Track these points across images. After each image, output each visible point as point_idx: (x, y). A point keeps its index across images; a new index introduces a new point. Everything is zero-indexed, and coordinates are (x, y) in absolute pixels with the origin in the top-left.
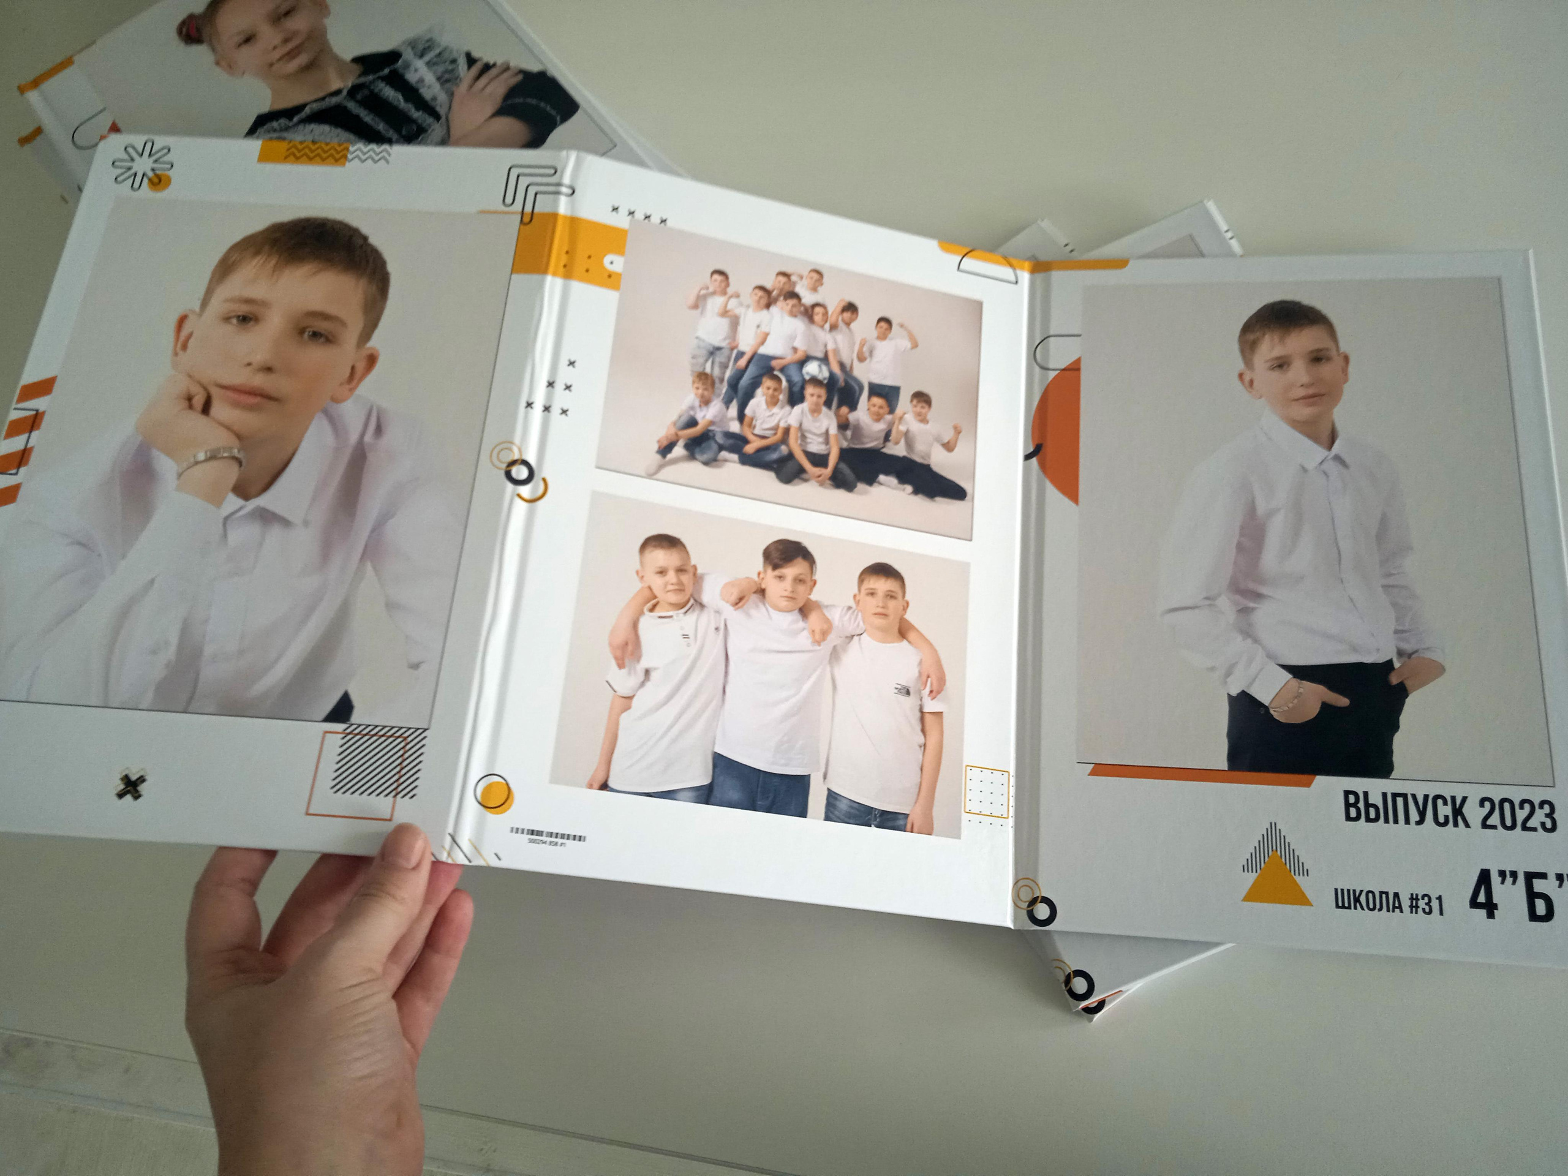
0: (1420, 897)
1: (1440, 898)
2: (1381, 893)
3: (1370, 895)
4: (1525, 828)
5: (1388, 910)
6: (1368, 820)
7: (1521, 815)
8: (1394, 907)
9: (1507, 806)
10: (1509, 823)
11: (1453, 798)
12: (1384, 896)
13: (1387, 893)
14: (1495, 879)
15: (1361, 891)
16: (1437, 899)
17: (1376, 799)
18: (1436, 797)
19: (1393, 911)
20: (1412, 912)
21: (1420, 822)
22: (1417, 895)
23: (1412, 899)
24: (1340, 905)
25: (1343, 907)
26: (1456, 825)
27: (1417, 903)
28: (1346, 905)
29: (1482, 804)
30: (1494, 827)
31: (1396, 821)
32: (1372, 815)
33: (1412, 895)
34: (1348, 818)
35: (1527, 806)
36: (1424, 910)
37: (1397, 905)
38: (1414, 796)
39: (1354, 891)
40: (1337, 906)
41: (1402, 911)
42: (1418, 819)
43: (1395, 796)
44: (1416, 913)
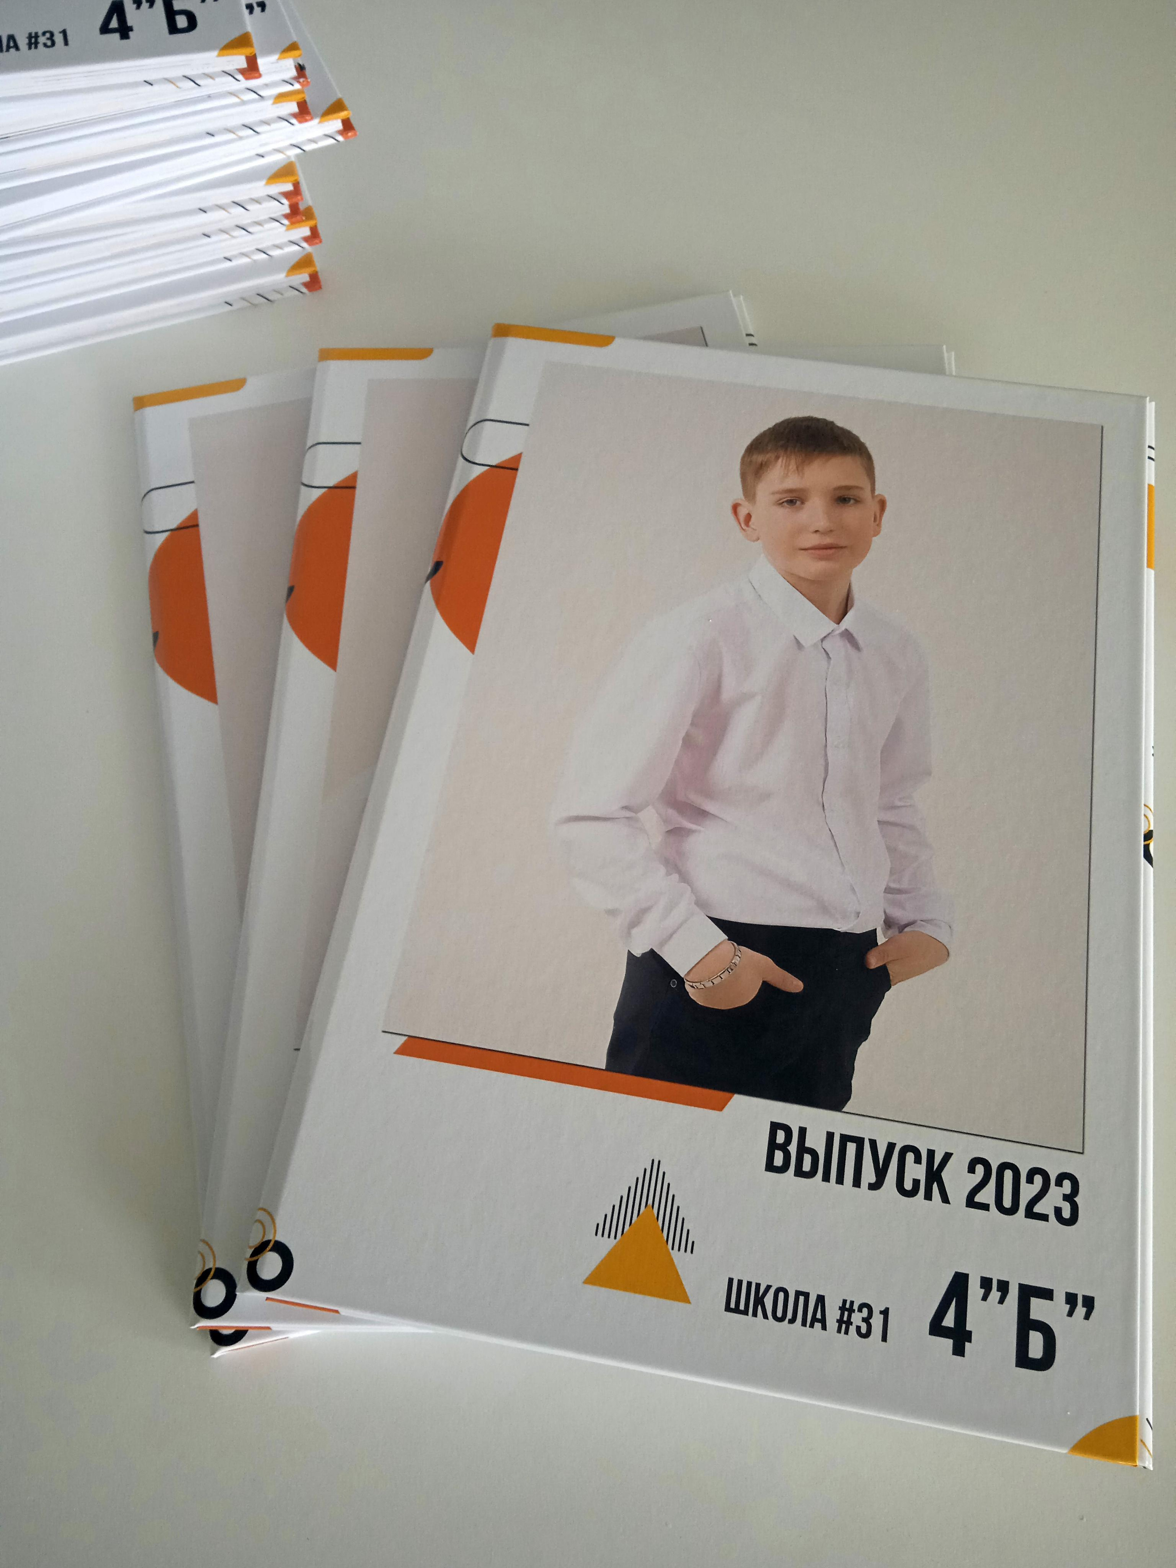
0: (856, 1307)
1: (885, 1313)
2: (798, 1294)
3: (781, 1295)
4: (1030, 1213)
5: (804, 1324)
6: (799, 1173)
7: (1028, 1192)
8: (814, 1319)
9: (1008, 1175)
10: (1007, 1203)
11: (931, 1154)
12: (802, 1299)
13: (807, 1295)
14: (974, 1290)
15: (769, 1287)
16: (881, 1312)
17: (816, 1141)
18: (906, 1149)
19: (812, 1326)
20: (839, 1331)
21: (875, 1186)
22: (852, 1303)
23: (843, 1309)
24: (733, 1305)
25: (737, 1310)
26: (928, 1196)
27: (849, 1316)
28: (742, 1307)
29: (971, 1170)
30: (985, 1207)
31: (840, 1180)
32: (807, 1166)
33: (845, 1301)
34: (770, 1167)
35: (1038, 1179)
36: (858, 1328)
37: (819, 1316)
38: (873, 1144)
39: (758, 1286)
40: (728, 1308)
41: (824, 1328)
42: (873, 1179)
43: (845, 1139)
44: (846, 1333)
